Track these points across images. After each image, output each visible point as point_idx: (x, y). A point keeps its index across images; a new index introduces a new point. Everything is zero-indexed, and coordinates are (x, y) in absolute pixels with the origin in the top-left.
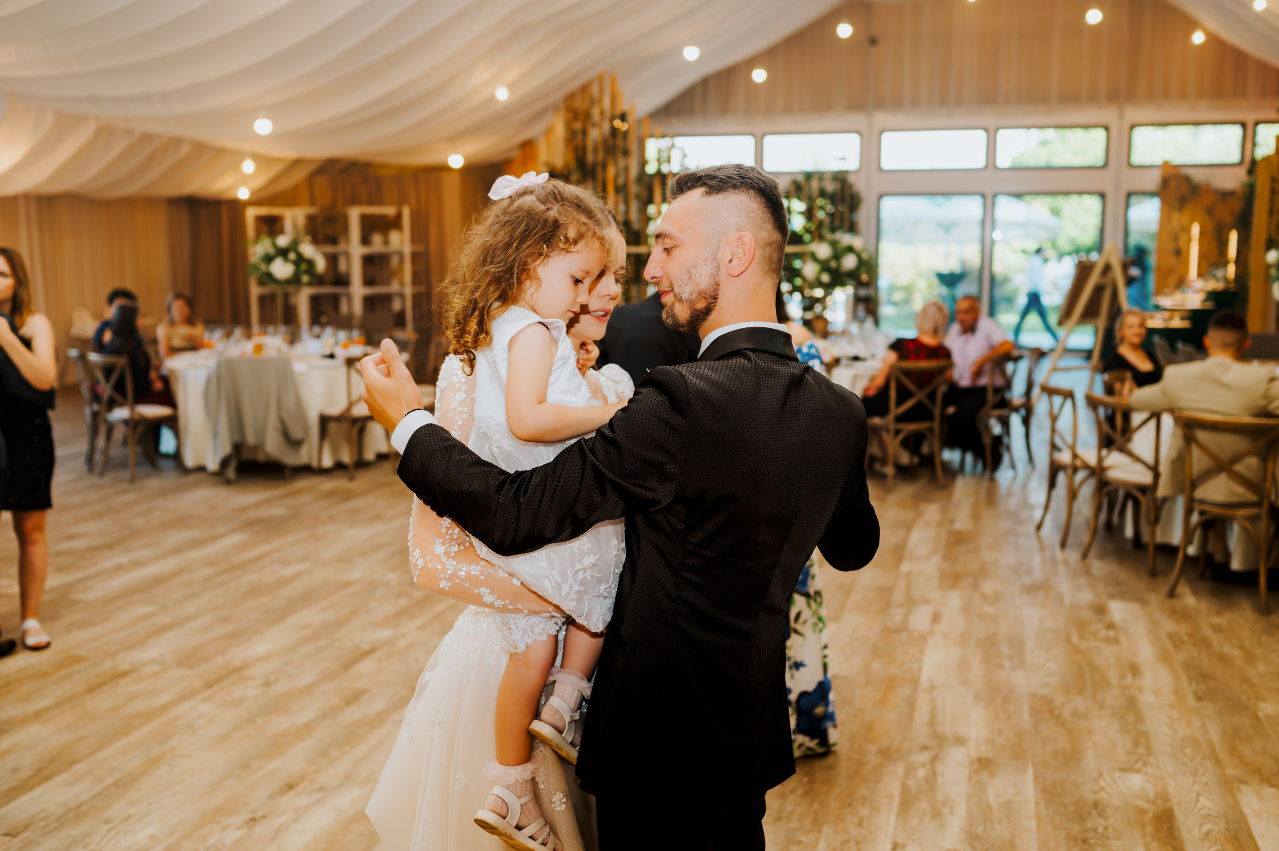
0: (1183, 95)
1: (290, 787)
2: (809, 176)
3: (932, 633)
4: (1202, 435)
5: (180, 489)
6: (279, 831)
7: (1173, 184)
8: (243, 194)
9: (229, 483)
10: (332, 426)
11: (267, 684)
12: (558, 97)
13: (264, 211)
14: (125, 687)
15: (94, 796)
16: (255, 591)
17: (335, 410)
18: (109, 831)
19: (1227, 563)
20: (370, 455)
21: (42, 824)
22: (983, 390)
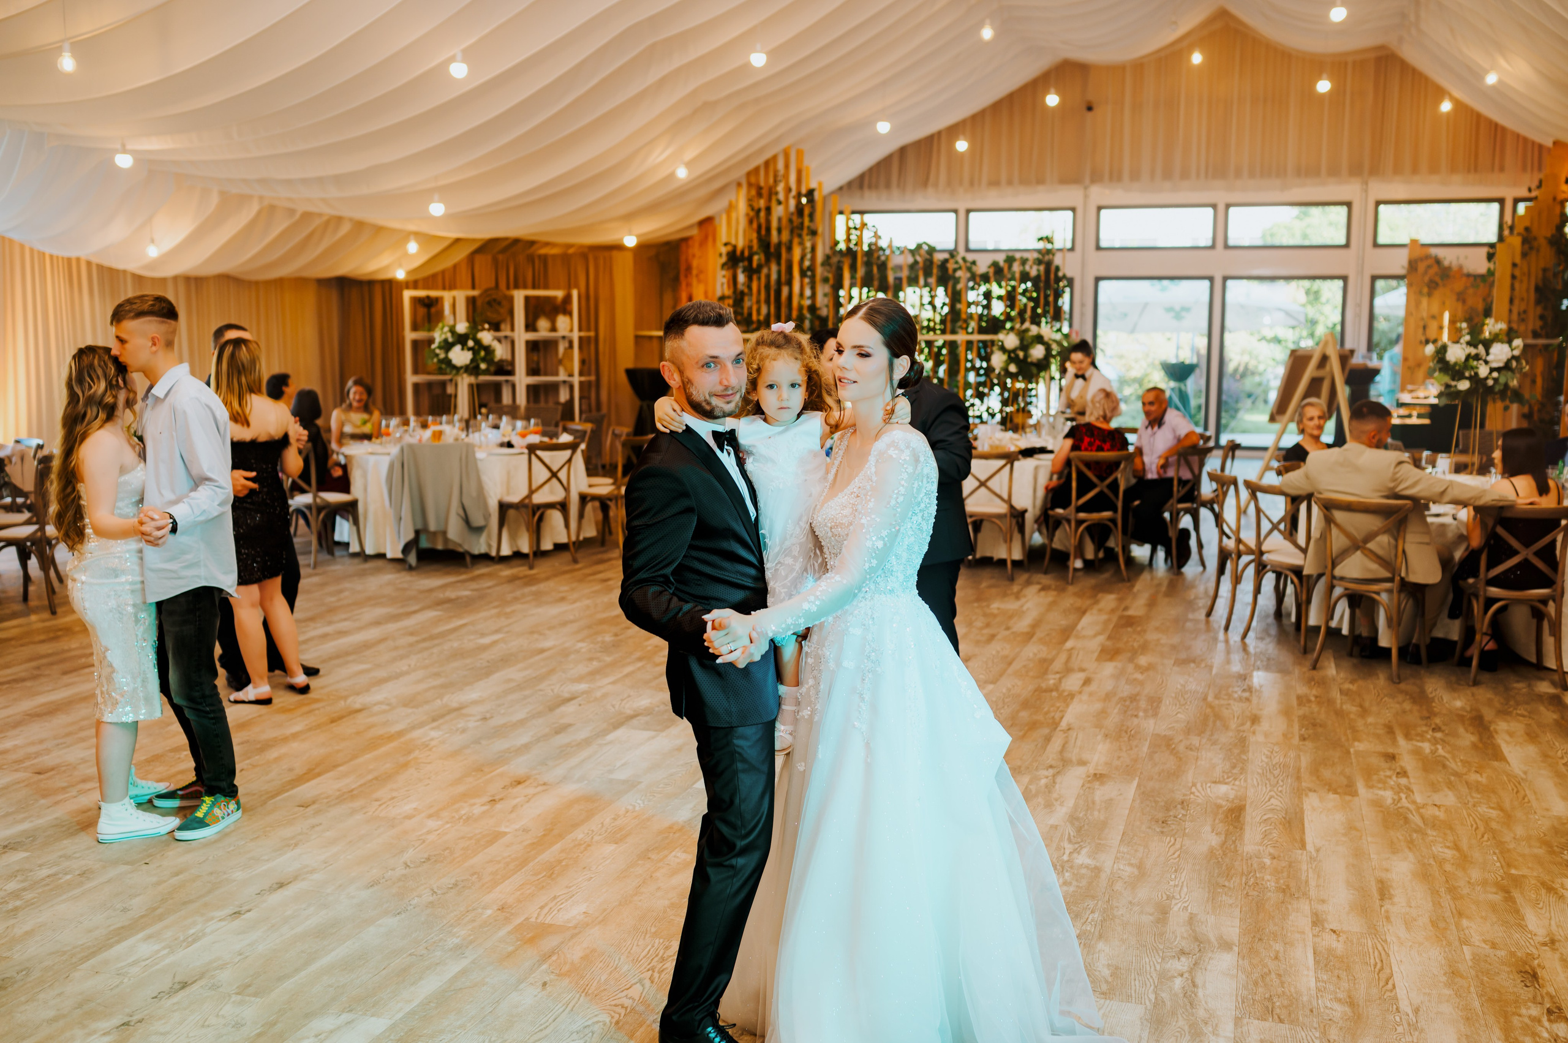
0: (1434, 169)
1: (519, 783)
2: (1010, 260)
3: (1080, 693)
4: (1338, 515)
5: (362, 574)
6: (515, 808)
7: (1422, 267)
8: (400, 275)
9: (411, 568)
10: (511, 513)
11: (485, 719)
12: (740, 173)
13: (421, 293)
14: (361, 720)
15: (361, 786)
16: (458, 654)
17: (515, 498)
18: (380, 805)
19: (1374, 639)
20: (547, 545)
21: (325, 801)
22: (1170, 480)
